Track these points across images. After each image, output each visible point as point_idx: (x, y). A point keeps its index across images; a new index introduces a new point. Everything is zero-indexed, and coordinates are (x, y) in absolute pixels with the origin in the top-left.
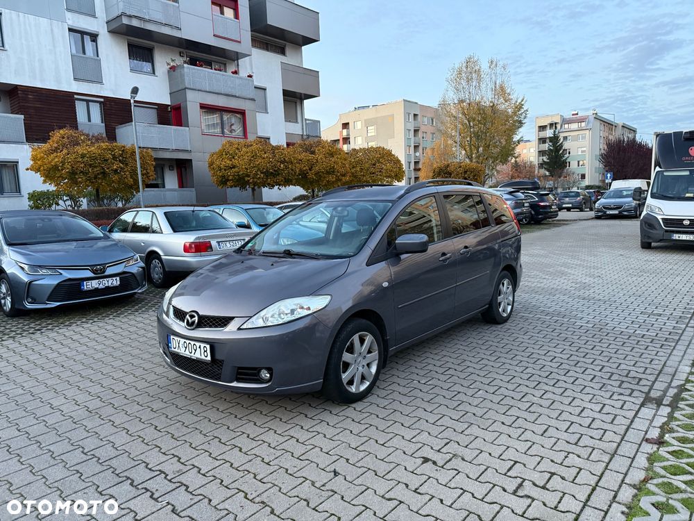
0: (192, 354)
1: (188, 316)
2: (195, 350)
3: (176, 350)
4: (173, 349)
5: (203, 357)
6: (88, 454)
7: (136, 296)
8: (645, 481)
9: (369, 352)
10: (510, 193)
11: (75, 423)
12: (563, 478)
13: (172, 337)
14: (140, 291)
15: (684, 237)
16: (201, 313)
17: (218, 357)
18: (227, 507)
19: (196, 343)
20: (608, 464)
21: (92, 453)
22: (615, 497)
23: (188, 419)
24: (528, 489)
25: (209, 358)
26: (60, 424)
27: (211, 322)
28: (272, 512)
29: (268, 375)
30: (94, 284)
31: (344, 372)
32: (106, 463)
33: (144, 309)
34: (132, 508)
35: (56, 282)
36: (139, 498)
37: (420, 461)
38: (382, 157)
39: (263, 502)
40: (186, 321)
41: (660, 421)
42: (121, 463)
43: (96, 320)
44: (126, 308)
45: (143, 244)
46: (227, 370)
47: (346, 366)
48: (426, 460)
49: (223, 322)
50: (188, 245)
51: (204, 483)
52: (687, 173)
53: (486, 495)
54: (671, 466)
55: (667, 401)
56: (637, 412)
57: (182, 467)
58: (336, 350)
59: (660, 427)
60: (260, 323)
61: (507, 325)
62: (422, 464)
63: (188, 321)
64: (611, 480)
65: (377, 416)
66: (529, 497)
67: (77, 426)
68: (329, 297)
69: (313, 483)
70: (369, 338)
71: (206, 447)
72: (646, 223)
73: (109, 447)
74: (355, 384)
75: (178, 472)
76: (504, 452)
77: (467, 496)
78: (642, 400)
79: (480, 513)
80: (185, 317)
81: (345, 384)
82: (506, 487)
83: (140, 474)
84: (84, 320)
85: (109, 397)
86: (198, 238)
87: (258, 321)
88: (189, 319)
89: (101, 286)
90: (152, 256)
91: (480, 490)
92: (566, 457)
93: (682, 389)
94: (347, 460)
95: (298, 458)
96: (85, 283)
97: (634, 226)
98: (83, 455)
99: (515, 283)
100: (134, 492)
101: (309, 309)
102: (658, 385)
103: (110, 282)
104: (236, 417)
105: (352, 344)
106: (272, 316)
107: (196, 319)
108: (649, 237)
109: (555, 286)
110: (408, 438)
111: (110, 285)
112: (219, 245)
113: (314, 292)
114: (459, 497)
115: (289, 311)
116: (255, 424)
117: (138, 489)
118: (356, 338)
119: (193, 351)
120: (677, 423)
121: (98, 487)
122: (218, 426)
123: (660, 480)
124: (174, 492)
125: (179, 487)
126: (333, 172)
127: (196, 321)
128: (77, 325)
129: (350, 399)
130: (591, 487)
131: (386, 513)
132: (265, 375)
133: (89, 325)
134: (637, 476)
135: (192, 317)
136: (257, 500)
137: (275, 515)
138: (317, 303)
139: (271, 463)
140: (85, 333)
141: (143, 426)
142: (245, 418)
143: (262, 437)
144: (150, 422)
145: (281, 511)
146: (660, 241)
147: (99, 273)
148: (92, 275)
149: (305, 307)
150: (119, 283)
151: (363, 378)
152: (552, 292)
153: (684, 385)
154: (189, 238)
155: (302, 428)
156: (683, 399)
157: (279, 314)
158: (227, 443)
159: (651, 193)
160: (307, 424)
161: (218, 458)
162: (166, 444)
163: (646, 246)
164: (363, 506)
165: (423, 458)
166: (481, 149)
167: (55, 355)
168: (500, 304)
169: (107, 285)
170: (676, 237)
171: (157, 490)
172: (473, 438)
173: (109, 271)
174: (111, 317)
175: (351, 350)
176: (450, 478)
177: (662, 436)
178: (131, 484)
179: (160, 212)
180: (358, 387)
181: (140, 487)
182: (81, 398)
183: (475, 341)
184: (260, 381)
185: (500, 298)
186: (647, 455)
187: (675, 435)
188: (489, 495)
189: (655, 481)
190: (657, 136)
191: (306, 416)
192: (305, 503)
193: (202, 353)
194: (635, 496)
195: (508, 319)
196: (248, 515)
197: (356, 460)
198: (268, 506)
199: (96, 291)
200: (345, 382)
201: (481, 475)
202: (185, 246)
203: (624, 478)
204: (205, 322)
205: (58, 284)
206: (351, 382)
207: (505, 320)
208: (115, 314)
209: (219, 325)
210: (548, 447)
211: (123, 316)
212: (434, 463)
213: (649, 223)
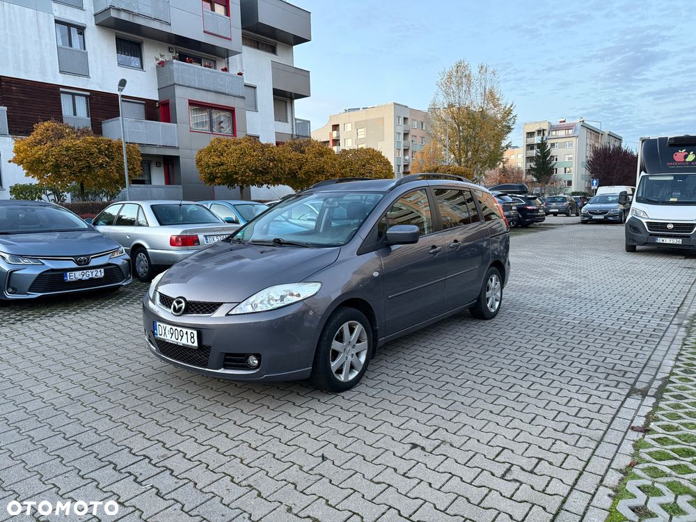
0: (179, 341)
1: (174, 302)
2: (182, 337)
3: (162, 337)
4: (159, 336)
5: (190, 343)
6: (70, 439)
7: (121, 290)
8: (632, 466)
9: (359, 341)
10: (499, 196)
11: (56, 410)
12: (551, 463)
13: (158, 323)
14: (125, 284)
15: (668, 241)
16: (188, 299)
17: (205, 343)
18: (213, 490)
19: (183, 329)
20: (595, 450)
21: (73, 438)
22: (602, 481)
23: (173, 406)
24: (516, 473)
25: (196, 344)
26: (40, 410)
27: (199, 308)
28: (259, 495)
29: (257, 362)
30: (78, 275)
31: (333, 360)
32: (89, 448)
33: (128, 302)
34: (115, 491)
35: (38, 273)
36: (122, 482)
37: (408, 447)
38: (372, 159)
39: (250, 486)
40: (172, 306)
41: (645, 410)
42: (104, 449)
43: (78, 311)
44: (110, 300)
45: (128, 237)
46: (214, 356)
47: (336, 354)
48: (414, 446)
49: (210, 307)
50: (174, 238)
51: (189, 467)
52: (672, 178)
53: (474, 479)
54: (656, 452)
55: (652, 392)
56: (623, 402)
57: (166, 452)
58: (325, 338)
59: (645, 416)
60: (249, 309)
61: (495, 321)
62: (411, 449)
63: (175, 307)
64: (598, 465)
65: (366, 405)
66: (517, 481)
67: (58, 413)
68: (319, 285)
69: (301, 468)
70: (359, 328)
71: (192, 433)
72: (630, 226)
73: (91, 433)
74: (344, 373)
75: (163, 457)
76: (492, 438)
77: (456, 480)
78: (627, 391)
79: (468, 496)
80: (171, 303)
81: (334, 372)
82: (494, 472)
83: (123, 459)
84: (67, 311)
85: (91, 385)
86: (186, 231)
87: (246, 307)
88: (176, 305)
89: (85, 278)
90: (138, 249)
91: (468, 475)
92: (553, 444)
93: (667, 381)
94: (336, 446)
95: (285, 444)
96: (68, 273)
97: (619, 231)
98: (64, 440)
99: (503, 279)
100: (117, 476)
101: (299, 295)
102: (642, 378)
103: (94, 273)
104: (222, 404)
105: (342, 333)
106: (261, 302)
107: (183, 305)
108: (634, 241)
109: (542, 285)
110: (396, 424)
111: (94, 276)
112: (206, 239)
113: (305, 279)
114: (447, 481)
115: (279, 298)
116: (242, 411)
117: (121, 473)
118: (345, 326)
119: (180, 338)
120: (662, 412)
121: (80, 471)
122: (204, 413)
123: (646, 465)
124: (158, 476)
125: (164, 471)
126: (323, 172)
127: (183, 308)
128: (60, 316)
129: (339, 388)
130: (578, 472)
131: (375, 495)
132: (254, 361)
133: (71, 316)
134: (623, 461)
135: (179, 303)
136: (244, 483)
137: (262, 497)
138: (307, 290)
139: (258, 449)
140: (68, 323)
141: (126, 413)
142: (233, 406)
143: (249, 424)
144: (134, 409)
145: (268, 494)
146: (645, 244)
147: (83, 264)
148: (75, 266)
149: (295, 294)
150: (103, 274)
151: (352, 367)
152: (539, 291)
153: (669, 377)
154: (176, 231)
155: (290, 415)
156: (667, 391)
157: (269, 300)
158: (214, 430)
159: (637, 198)
160: (295, 411)
161: (204, 443)
162: (151, 430)
163: (631, 249)
164: (352, 489)
165: (411, 443)
166: (470, 153)
167: (37, 344)
168: (488, 299)
169: (91, 276)
170: (660, 240)
171: (141, 474)
172: (461, 425)
173: (93, 263)
174: (94, 309)
175: (340, 338)
176: (439, 463)
177: (647, 424)
178: (115, 469)
179: (146, 206)
180: (346, 376)
181: (123, 471)
182: (62, 385)
183: (463, 335)
184: (248, 367)
185: (488, 294)
186: (632, 442)
187: (659, 423)
188: (477, 479)
189: (641, 466)
190: (643, 141)
191: (294, 404)
192: (293, 486)
193: (188, 339)
194: (622, 480)
195: (495, 315)
196: (235, 498)
197: (345, 445)
198: (255, 489)
199: (80, 283)
200: (334, 370)
201: (469, 460)
202: (171, 239)
203: (611, 463)
204: (192, 307)
205: (40, 275)
206: (340, 371)
207: (493, 316)
208: (99, 306)
209: (207, 311)
210: (535, 434)
211: (106, 308)
212: (423, 449)
213: (634, 227)
